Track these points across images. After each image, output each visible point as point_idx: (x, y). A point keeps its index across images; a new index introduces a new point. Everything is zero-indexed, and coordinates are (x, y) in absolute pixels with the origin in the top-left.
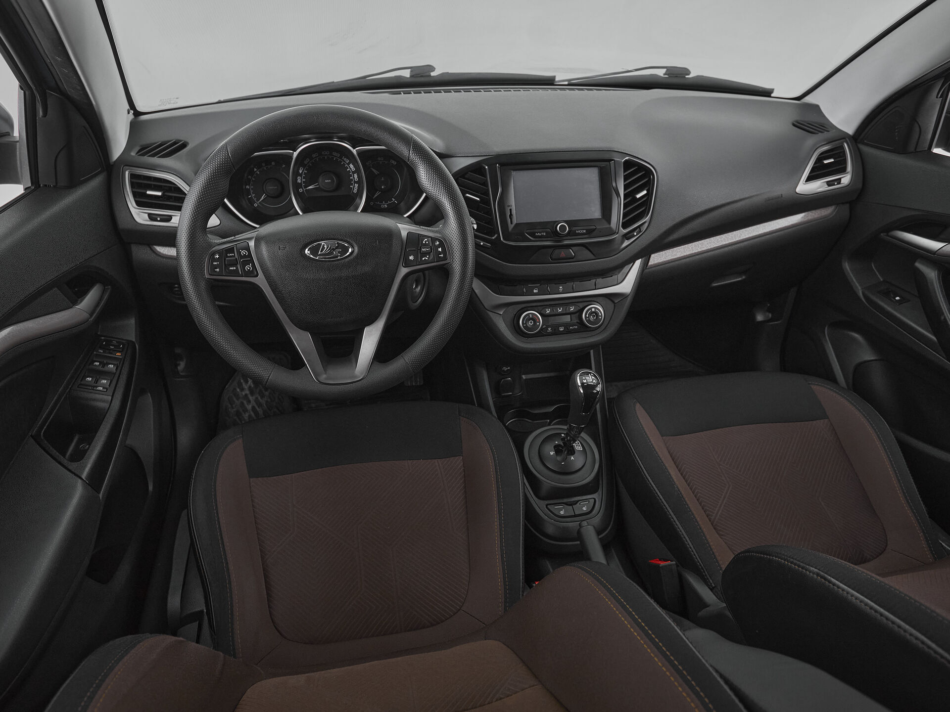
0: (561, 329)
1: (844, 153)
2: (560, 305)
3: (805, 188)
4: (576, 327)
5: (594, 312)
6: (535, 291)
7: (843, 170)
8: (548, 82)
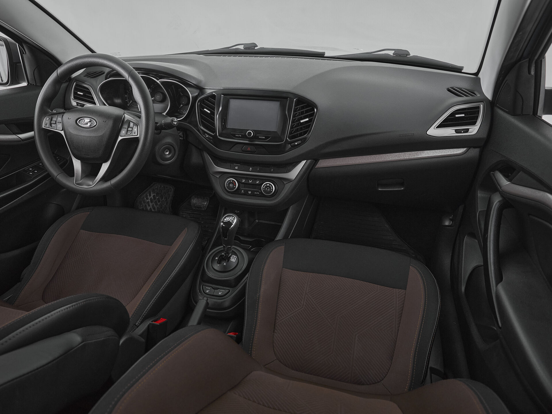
0: (250, 193)
1: (478, 112)
2: (251, 179)
3: (434, 132)
4: (258, 193)
5: (268, 186)
6: (236, 168)
7: (474, 123)
8: (320, 56)
